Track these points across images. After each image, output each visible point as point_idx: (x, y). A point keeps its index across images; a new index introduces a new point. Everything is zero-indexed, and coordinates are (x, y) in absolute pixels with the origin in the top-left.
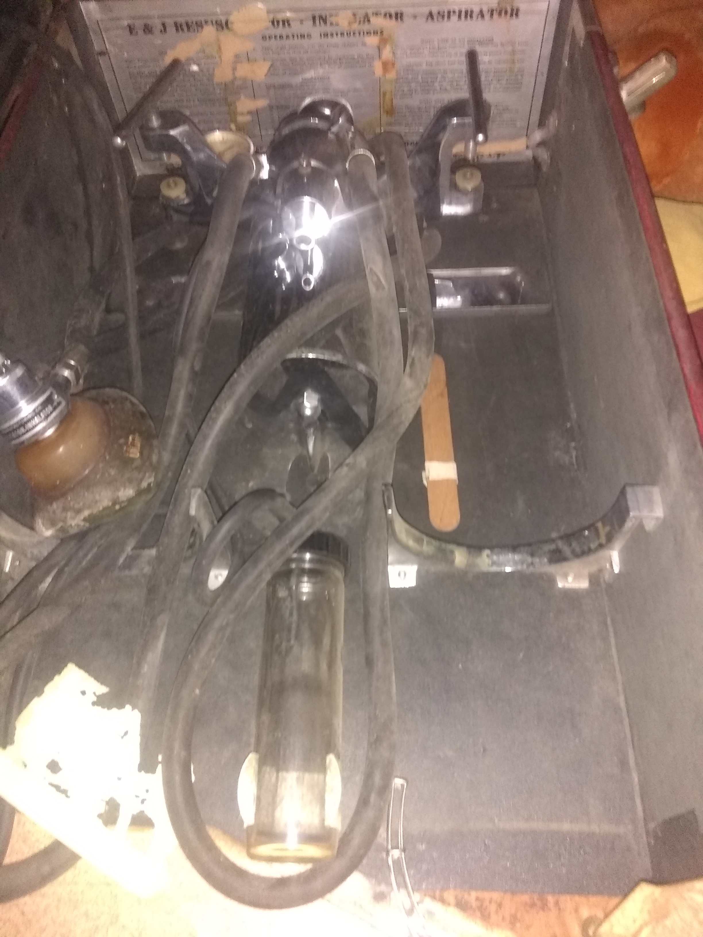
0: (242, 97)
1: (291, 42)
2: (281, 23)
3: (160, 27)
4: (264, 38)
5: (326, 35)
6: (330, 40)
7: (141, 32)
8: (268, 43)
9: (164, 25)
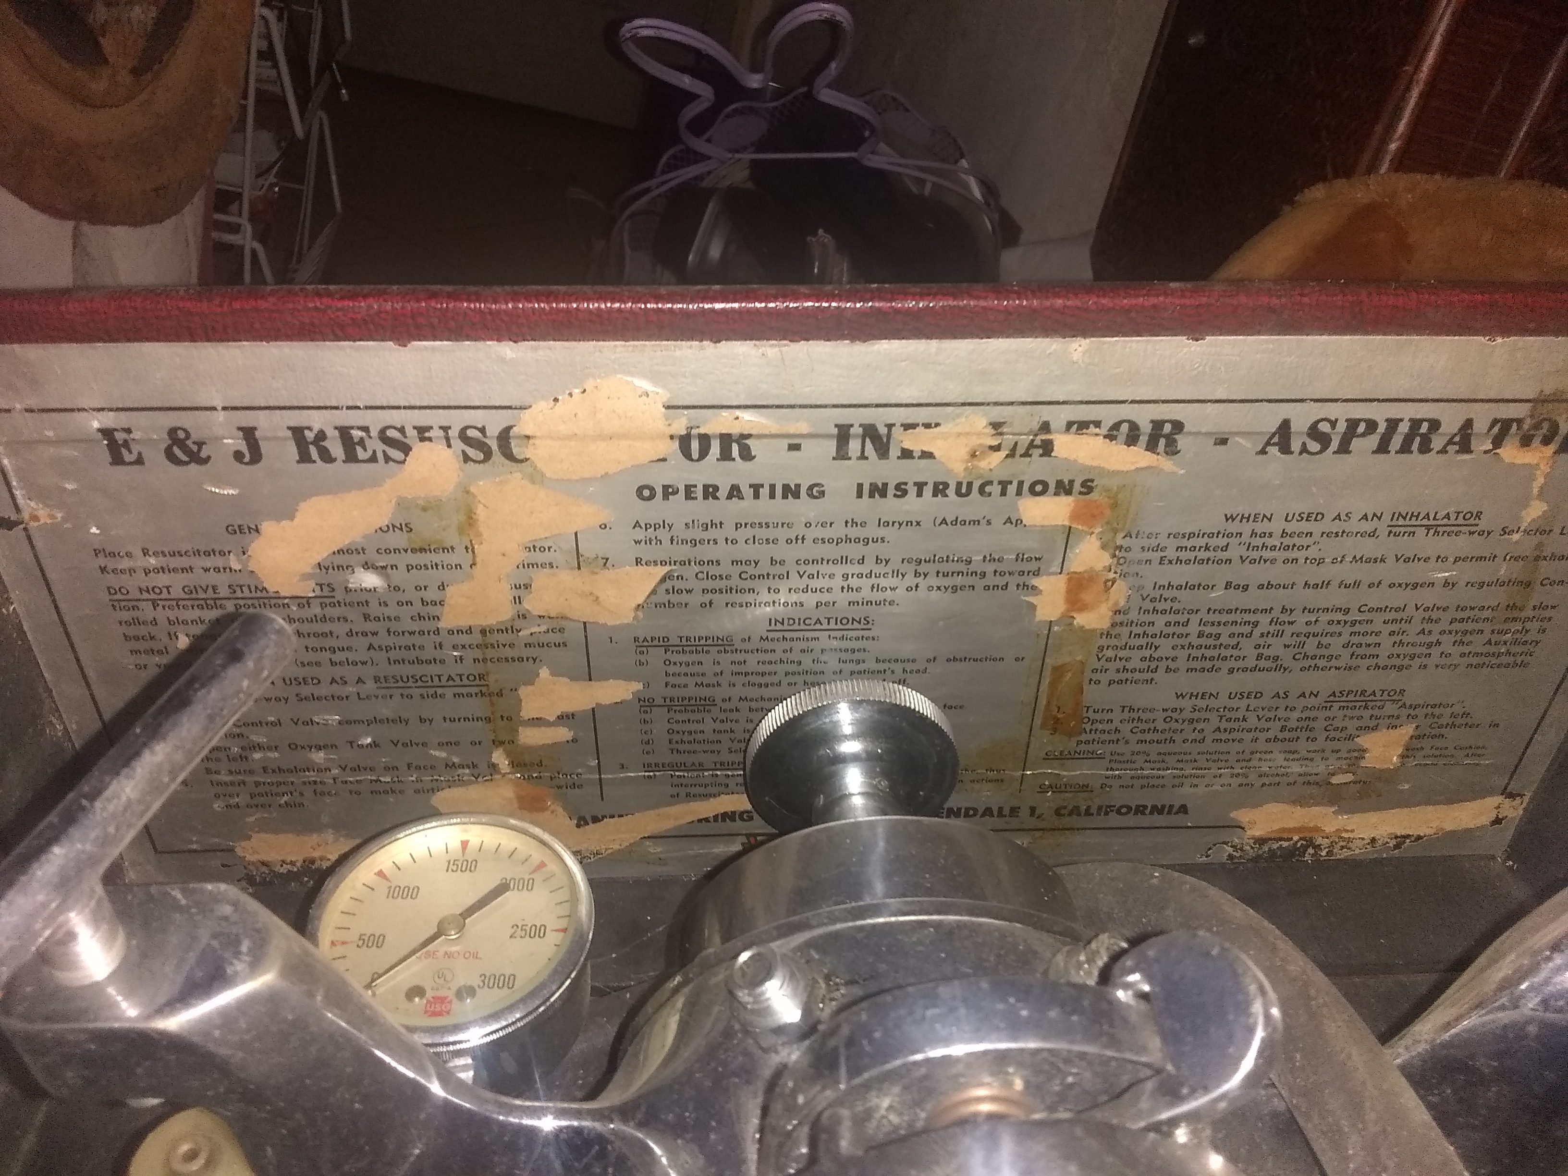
0: (544, 673)
1: (747, 507)
2: (715, 449)
3: (234, 442)
4: (645, 493)
5: (879, 490)
6: (890, 507)
7: (155, 457)
8: (658, 510)
9: (249, 433)
